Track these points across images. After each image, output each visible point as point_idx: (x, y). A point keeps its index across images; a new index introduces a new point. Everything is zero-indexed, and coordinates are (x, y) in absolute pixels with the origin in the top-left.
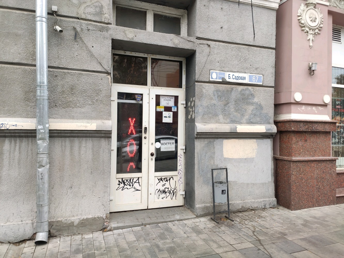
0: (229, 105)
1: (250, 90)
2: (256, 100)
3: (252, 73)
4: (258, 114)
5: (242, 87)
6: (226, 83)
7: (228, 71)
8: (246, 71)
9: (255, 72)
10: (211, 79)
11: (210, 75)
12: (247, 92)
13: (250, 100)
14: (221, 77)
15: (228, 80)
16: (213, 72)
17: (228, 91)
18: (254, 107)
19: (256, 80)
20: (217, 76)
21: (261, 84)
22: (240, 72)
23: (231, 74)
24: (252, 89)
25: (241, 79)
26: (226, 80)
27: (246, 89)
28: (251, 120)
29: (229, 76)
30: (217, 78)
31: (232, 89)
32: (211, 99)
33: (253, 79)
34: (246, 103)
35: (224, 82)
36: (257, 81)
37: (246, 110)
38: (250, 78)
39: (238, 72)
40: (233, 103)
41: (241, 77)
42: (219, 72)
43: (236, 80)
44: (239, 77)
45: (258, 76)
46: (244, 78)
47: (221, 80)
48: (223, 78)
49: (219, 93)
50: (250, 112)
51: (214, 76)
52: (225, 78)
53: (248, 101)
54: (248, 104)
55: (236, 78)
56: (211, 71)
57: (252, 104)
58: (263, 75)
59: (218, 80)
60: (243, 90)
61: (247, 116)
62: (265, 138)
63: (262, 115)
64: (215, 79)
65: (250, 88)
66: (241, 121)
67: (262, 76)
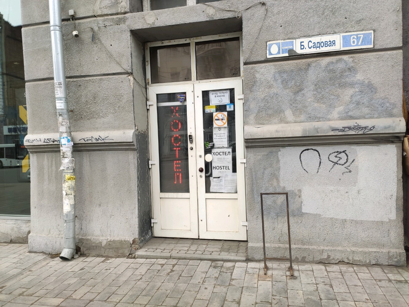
0: (302, 92)
1: (345, 62)
2: (359, 77)
3: (350, 32)
4: (365, 100)
5: (326, 60)
6: (296, 56)
7: (299, 38)
8: (336, 31)
9: (357, 27)
10: (269, 55)
11: (266, 49)
12: (341, 66)
13: (347, 79)
14: (286, 49)
15: (299, 51)
16: (273, 44)
17: (300, 69)
18: (357, 90)
19: (358, 42)
20: (279, 50)
21: (371, 46)
22: (323, 34)
23: (306, 40)
24: (351, 60)
25: (326, 45)
26: (295, 52)
27: (337, 61)
28: (350, 114)
29: (301, 45)
30: (279, 53)
31: (309, 65)
32: (270, 87)
33: (352, 40)
34: (337, 85)
35: (293, 56)
36: (360, 44)
37: (338, 96)
38: (346, 40)
39: (320, 35)
40: (312, 87)
41: (325, 42)
42: (283, 41)
43: (315, 49)
44: (322, 44)
45: (362, 34)
46: (333, 43)
47: (287, 55)
48: (291, 51)
49: (285, 76)
50: (347, 98)
51: (274, 51)
52: (294, 49)
53: (343, 80)
54: (343, 86)
55: (315, 45)
56: (268, 43)
57: (352, 85)
58: (374, 31)
59: (281, 55)
60: (332, 63)
61: (341, 107)
62: (382, 143)
63: (373, 101)
64: (276, 54)
65: (345, 57)
66: (329, 116)
67: (372, 32)
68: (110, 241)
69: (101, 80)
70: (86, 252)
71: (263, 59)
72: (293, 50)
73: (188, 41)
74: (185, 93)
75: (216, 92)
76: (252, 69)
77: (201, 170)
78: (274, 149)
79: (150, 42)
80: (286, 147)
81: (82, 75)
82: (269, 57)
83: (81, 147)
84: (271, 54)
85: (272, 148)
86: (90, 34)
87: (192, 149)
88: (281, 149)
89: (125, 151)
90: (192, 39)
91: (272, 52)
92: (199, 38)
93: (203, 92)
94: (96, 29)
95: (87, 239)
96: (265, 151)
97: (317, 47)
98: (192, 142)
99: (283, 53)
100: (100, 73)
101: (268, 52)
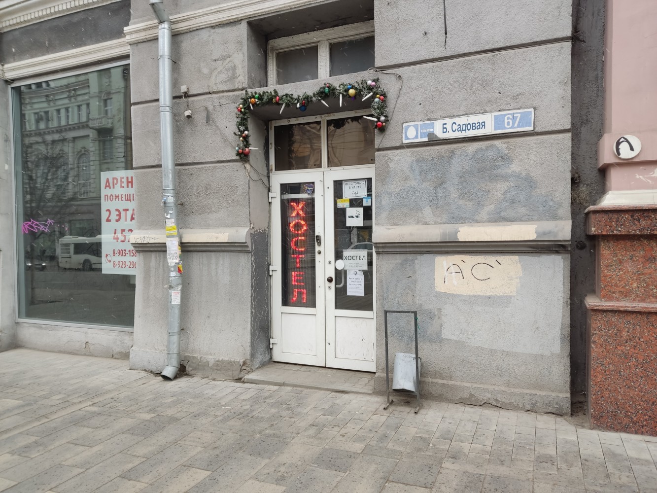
0: (444, 186)
1: (498, 149)
2: (515, 167)
3: (504, 110)
4: (522, 197)
5: (473, 147)
6: (438, 141)
7: (441, 118)
8: (488, 109)
9: (513, 105)
10: (405, 139)
11: (402, 132)
12: (492, 153)
13: (500, 171)
14: (425, 133)
15: (441, 135)
16: (409, 126)
17: (442, 158)
18: (512, 184)
19: (514, 123)
20: (417, 133)
21: (531, 128)
22: (471, 114)
23: (449, 122)
24: (506, 145)
25: (474, 128)
26: (436, 136)
27: (487, 148)
28: (502, 214)
29: (443, 128)
30: (416, 137)
31: (453, 152)
32: (406, 179)
33: (506, 121)
34: (487, 178)
35: (433, 142)
36: (516, 125)
37: (488, 192)
38: (498, 122)
39: (466, 114)
40: (456, 181)
41: (473, 123)
42: (421, 123)
43: (460, 132)
44: (469, 126)
45: (519, 113)
46: (483, 125)
47: (426, 139)
48: (430, 135)
49: (424, 166)
50: (499, 195)
51: (412, 134)
52: (435, 133)
53: (495, 172)
54: (494, 178)
55: (460, 127)
56: (404, 125)
57: (505, 178)
58: (535, 109)
59: (419, 140)
60: (481, 150)
61: (491, 206)
62: (544, 253)
63: (533, 199)
64: (413, 139)
65: (497, 143)
66: (476, 218)
67: (532, 110)
68: (218, 361)
69: (214, 167)
70: (191, 373)
71: (398, 145)
72: (433, 134)
73: (318, 119)
74: (313, 183)
75: (351, 182)
76: (385, 156)
77: (330, 280)
78: (410, 257)
79: (275, 120)
80: (425, 255)
81: (194, 162)
82: (405, 141)
83: (190, 246)
84: (407, 138)
85: (408, 255)
86: (205, 114)
87: (320, 253)
88: (419, 257)
89: (238, 253)
90: (323, 116)
91: (409, 136)
92: (332, 114)
93: (335, 182)
94: (211, 108)
95: (193, 357)
96: (399, 259)
97: (463, 130)
98: (319, 244)
99: (421, 138)
100: (213, 160)
101: (404, 135)
